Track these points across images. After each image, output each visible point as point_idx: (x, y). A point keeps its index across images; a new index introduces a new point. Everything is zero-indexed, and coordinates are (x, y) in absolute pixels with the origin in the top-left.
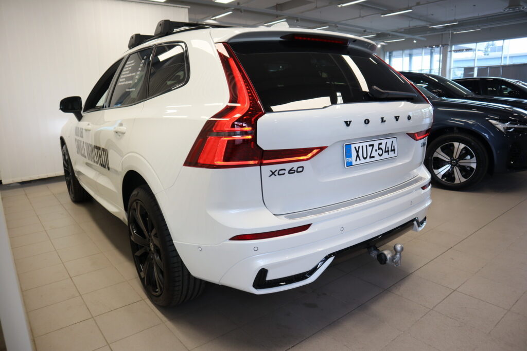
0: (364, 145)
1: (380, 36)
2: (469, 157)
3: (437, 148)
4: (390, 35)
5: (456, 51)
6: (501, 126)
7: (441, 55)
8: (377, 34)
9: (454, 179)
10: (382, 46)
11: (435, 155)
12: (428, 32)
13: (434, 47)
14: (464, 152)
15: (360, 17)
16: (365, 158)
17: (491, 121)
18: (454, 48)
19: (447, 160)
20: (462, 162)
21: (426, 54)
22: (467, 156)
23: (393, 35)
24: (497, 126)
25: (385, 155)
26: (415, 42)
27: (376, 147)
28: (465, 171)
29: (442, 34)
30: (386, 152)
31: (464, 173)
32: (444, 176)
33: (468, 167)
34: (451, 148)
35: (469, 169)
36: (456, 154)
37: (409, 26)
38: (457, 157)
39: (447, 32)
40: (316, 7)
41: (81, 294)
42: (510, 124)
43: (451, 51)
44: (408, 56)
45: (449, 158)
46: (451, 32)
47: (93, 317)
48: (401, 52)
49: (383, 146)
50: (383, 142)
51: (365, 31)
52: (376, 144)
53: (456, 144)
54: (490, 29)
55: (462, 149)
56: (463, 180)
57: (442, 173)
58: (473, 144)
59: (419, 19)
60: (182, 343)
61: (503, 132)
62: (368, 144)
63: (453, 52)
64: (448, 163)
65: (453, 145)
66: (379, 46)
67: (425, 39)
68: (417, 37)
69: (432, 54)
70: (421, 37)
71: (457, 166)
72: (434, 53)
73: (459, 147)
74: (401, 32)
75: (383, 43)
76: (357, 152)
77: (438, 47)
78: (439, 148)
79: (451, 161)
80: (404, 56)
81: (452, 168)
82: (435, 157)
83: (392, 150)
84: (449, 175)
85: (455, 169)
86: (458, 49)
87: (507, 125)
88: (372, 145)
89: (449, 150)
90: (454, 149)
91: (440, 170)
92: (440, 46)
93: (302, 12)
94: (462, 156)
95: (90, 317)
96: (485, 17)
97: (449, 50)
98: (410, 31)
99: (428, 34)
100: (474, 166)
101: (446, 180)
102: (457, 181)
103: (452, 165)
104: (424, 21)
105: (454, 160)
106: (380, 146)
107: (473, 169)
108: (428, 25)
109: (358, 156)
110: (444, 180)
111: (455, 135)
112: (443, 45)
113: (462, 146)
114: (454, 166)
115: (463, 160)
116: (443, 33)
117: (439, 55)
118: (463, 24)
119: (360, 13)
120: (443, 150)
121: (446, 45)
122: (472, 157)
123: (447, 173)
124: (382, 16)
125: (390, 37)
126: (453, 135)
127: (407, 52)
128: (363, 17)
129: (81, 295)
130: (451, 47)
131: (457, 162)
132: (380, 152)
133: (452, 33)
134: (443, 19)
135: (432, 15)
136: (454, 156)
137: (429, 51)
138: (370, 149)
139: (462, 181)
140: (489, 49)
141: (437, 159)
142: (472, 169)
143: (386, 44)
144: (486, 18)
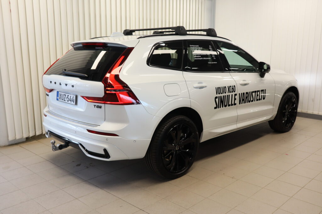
0: (63, 93)
16: (62, 100)
25: (70, 102)
27: (66, 97)
30: (70, 100)
49: (69, 97)
50: (70, 95)
52: (67, 95)
62: (64, 94)
76: (60, 96)
83: (72, 101)
88: (65, 95)
106: (68, 97)
109: (60, 97)
132: (68, 99)
138: (64, 96)
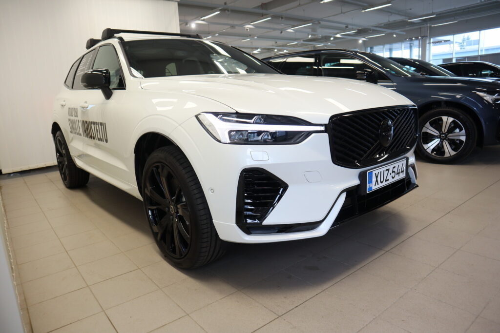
1: (362, 32)
2: (457, 130)
3: (426, 123)
4: (370, 30)
5: (434, 43)
6: (488, 98)
7: (420, 49)
8: (359, 30)
9: (444, 153)
10: (364, 41)
11: (424, 130)
12: (407, 26)
13: (414, 39)
14: (452, 125)
15: (342, 13)
17: (478, 93)
18: (432, 40)
19: (436, 135)
20: (451, 136)
21: (405, 48)
22: (456, 129)
23: (374, 30)
24: (485, 98)
26: (395, 36)
28: (454, 144)
29: (421, 28)
31: (453, 147)
32: (433, 150)
33: (457, 140)
34: (440, 122)
35: (458, 142)
36: (445, 129)
37: (389, 21)
38: (446, 131)
39: (425, 25)
40: (300, 4)
41: (76, 265)
42: (498, 95)
43: (430, 43)
44: (388, 50)
45: (438, 132)
46: (429, 25)
47: (88, 286)
48: (381, 47)
51: (347, 27)
53: (445, 118)
54: (467, 21)
55: (451, 123)
56: (453, 153)
57: (432, 148)
58: (461, 117)
59: (399, 14)
60: (180, 307)
61: (491, 104)
63: (432, 44)
64: (437, 137)
65: (441, 120)
66: (360, 42)
67: (404, 33)
68: (397, 31)
69: (411, 48)
70: (401, 31)
71: (446, 140)
72: (413, 47)
73: (447, 120)
74: (381, 27)
75: (364, 39)
77: (417, 39)
78: (428, 124)
79: (440, 135)
80: (384, 51)
81: (441, 142)
82: (423, 133)
84: (439, 149)
85: (444, 143)
86: (437, 41)
87: (496, 96)
89: (437, 125)
90: (442, 123)
91: (429, 145)
92: (420, 38)
93: (287, 10)
94: (451, 130)
95: (85, 285)
96: (462, 9)
97: (428, 42)
98: (389, 26)
99: (408, 28)
100: (463, 138)
101: (436, 154)
102: (447, 155)
103: (441, 139)
104: (403, 15)
105: (443, 134)
107: (463, 141)
108: (407, 20)
110: (433, 154)
111: (443, 109)
112: (422, 37)
113: (451, 119)
114: (444, 139)
115: (452, 133)
116: (422, 26)
117: (418, 49)
118: (441, 17)
119: (342, 10)
120: (431, 125)
121: (425, 36)
122: (461, 130)
123: (436, 148)
124: (363, 11)
125: (371, 32)
126: (441, 109)
127: (387, 46)
128: (344, 13)
129: (76, 267)
130: (430, 40)
131: (446, 136)
133: (430, 27)
134: (421, 14)
135: (410, 9)
136: (443, 130)
137: (409, 45)
139: (452, 155)
140: (465, 44)
141: (427, 133)
142: (461, 141)
143: (367, 40)
144: (462, 11)
